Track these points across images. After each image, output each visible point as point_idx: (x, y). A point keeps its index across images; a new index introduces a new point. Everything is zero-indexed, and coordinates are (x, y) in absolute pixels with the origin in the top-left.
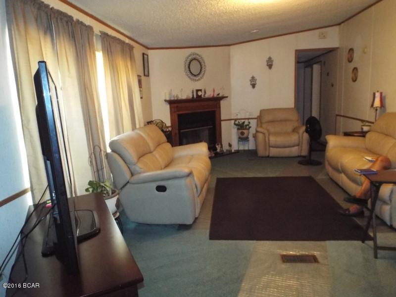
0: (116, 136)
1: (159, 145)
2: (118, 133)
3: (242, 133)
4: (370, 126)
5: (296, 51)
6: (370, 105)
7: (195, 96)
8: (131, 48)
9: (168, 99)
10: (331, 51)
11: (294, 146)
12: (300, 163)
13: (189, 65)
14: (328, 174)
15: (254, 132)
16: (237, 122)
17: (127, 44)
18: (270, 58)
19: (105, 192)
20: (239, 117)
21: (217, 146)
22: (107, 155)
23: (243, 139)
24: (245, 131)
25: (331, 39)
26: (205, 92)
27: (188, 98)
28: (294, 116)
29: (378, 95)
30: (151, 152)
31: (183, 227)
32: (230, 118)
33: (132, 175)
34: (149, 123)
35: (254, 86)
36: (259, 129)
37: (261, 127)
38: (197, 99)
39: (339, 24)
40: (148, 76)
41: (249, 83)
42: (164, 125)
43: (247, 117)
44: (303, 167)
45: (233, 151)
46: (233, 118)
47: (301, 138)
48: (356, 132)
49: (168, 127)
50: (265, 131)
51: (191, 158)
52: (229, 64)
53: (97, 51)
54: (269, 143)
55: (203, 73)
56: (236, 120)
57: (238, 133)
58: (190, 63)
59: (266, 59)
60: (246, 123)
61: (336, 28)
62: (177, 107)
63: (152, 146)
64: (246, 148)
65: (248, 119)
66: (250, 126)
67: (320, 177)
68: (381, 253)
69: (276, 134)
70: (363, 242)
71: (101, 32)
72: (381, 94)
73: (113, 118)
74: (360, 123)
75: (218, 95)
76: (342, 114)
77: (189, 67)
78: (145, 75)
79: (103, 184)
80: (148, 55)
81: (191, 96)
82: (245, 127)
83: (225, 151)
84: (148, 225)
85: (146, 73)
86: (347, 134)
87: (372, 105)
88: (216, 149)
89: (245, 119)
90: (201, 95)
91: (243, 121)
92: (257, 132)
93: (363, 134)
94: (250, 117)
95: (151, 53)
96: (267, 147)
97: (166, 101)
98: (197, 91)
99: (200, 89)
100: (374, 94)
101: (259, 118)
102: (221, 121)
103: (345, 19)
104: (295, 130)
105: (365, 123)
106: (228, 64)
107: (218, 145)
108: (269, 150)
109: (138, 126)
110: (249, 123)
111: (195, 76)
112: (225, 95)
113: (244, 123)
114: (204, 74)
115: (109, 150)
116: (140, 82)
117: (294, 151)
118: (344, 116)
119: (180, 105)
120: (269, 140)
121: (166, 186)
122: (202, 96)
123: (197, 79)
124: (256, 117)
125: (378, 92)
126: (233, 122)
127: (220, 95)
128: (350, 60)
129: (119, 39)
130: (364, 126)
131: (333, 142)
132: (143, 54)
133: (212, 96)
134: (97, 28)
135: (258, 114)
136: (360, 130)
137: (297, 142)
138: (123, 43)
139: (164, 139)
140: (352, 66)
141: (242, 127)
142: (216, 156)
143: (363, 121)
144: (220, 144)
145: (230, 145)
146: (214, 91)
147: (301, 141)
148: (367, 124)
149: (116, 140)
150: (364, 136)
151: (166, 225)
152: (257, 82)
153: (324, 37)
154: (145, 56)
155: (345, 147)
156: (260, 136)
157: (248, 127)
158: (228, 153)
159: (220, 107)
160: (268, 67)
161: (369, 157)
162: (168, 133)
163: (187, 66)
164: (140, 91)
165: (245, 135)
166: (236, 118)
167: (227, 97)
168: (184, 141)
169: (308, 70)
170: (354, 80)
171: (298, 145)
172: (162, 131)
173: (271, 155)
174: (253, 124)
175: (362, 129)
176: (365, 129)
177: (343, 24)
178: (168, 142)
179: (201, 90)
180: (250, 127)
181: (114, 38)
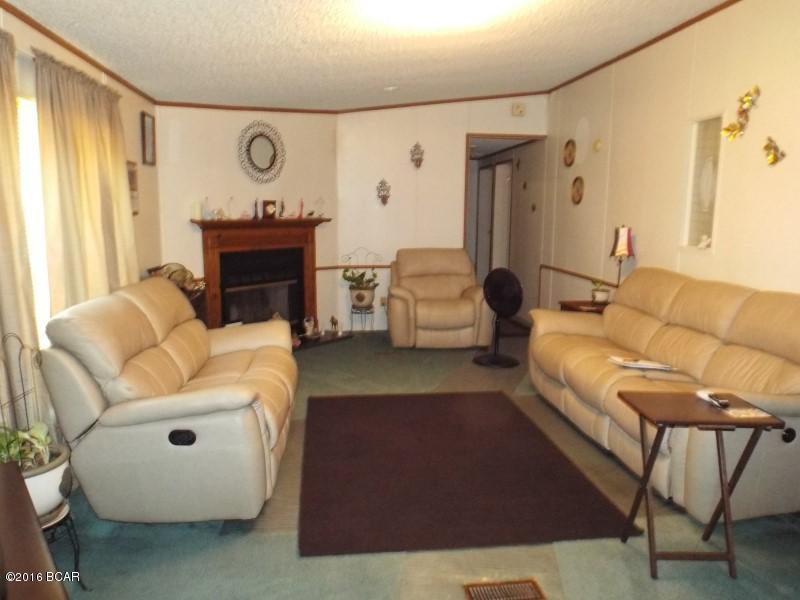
0: (67, 307)
1: (176, 326)
2: (73, 299)
3: (360, 298)
4: (607, 291)
5: (469, 137)
6: (610, 252)
7: (260, 215)
8: (113, 98)
9: (198, 217)
10: (532, 141)
11: (464, 327)
12: (478, 362)
13: (249, 146)
14: (533, 387)
15: (385, 295)
16: (349, 274)
17: (104, 88)
18: (417, 147)
19: (32, 456)
20: (353, 262)
21: (307, 324)
22: (40, 358)
23: (361, 308)
24: (366, 293)
25: (532, 120)
26: (283, 207)
27: (246, 218)
28: (463, 266)
29: (623, 233)
30: (155, 345)
31: (235, 527)
32: (334, 265)
33: (107, 404)
34: (154, 271)
35: (384, 200)
36: (396, 292)
37: (398, 285)
38: (265, 223)
39: (549, 92)
40: (153, 163)
41: (376, 193)
42: (188, 276)
43: (370, 263)
44: (483, 371)
45: (340, 334)
46: (340, 263)
47: (478, 312)
48: (585, 303)
49: (196, 281)
50: (408, 296)
51: (254, 357)
52: (333, 152)
53: (23, 95)
54: (416, 320)
55: (279, 165)
56: (346, 269)
57: (352, 296)
58: (251, 142)
59: (411, 147)
60: (369, 275)
61: (543, 99)
62: (219, 236)
63: (158, 329)
64: (368, 329)
65: (373, 267)
66: (376, 282)
67: (519, 394)
68: (663, 566)
69: (429, 301)
70: (624, 540)
71: (34, 50)
72: (629, 231)
73: (59, 260)
74: (590, 286)
75: (311, 214)
76: (552, 265)
77: (248, 150)
78: (144, 162)
79: (26, 436)
80: (153, 119)
81: (250, 214)
82: (365, 285)
83: (323, 333)
84: (147, 524)
85: (149, 158)
86: (568, 307)
87: (613, 253)
88: (303, 330)
89: (366, 267)
90: (274, 212)
91: (361, 271)
92: (391, 296)
93: (598, 308)
94: (378, 264)
95: (159, 112)
96: (412, 328)
97: (193, 221)
98: (266, 204)
99: (272, 199)
100: (617, 233)
101: (395, 267)
102: (314, 270)
103: (558, 83)
104: (465, 295)
105: (598, 285)
106: (332, 150)
107: (308, 321)
108: (416, 335)
109: (123, 281)
110: (375, 275)
111: (262, 171)
112: (326, 216)
113: (363, 275)
114: (281, 168)
115: (45, 344)
116: (132, 177)
117: (465, 337)
118: (554, 269)
119: (225, 233)
120: (415, 314)
121: (195, 431)
122: (277, 215)
123: (265, 178)
124: (389, 264)
125: (623, 226)
126: (340, 272)
127: (315, 216)
128: (569, 161)
129: (81, 74)
130: (597, 290)
131: (546, 324)
132: (143, 115)
133: (296, 215)
134: (26, 40)
135: (394, 259)
136: (590, 299)
137: (470, 319)
138: (93, 83)
139: (188, 310)
140: (571, 174)
141: (359, 284)
142: (305, 345)
143: (594, 281)
144: (312, 319)
145: (334, 322)
146: (302, 206)
147: (478, 316)
148: (603, 287)
149: (67, 321)
150: (600, 312)
151: (192, 525)
152: (391, 192)
153: (521, 114)
154: (148, 120)
155: (566, 335)
156: (398, 306)
157: (371, 284)
158: (329, 338)
159: (313, 241)
160: (413, 164)
161: (620, 356)
162: (198, 294)
163: (244, 149)
164: (132, 197)
165: (365, 302)
166: (347, 264)
167: (329, 220)
168: (234, 313)
169: (486, 174)
170: (577, 201)
171: (473, 325)
172: (183, 290)
173: (420, 344)
174: (383, 278)
175: (594, 297)
176: (600, 297)
177: (554, 93)
178: (197, 317)
179: (273, 203)
180: (376, 285)
181: (69, 70)
